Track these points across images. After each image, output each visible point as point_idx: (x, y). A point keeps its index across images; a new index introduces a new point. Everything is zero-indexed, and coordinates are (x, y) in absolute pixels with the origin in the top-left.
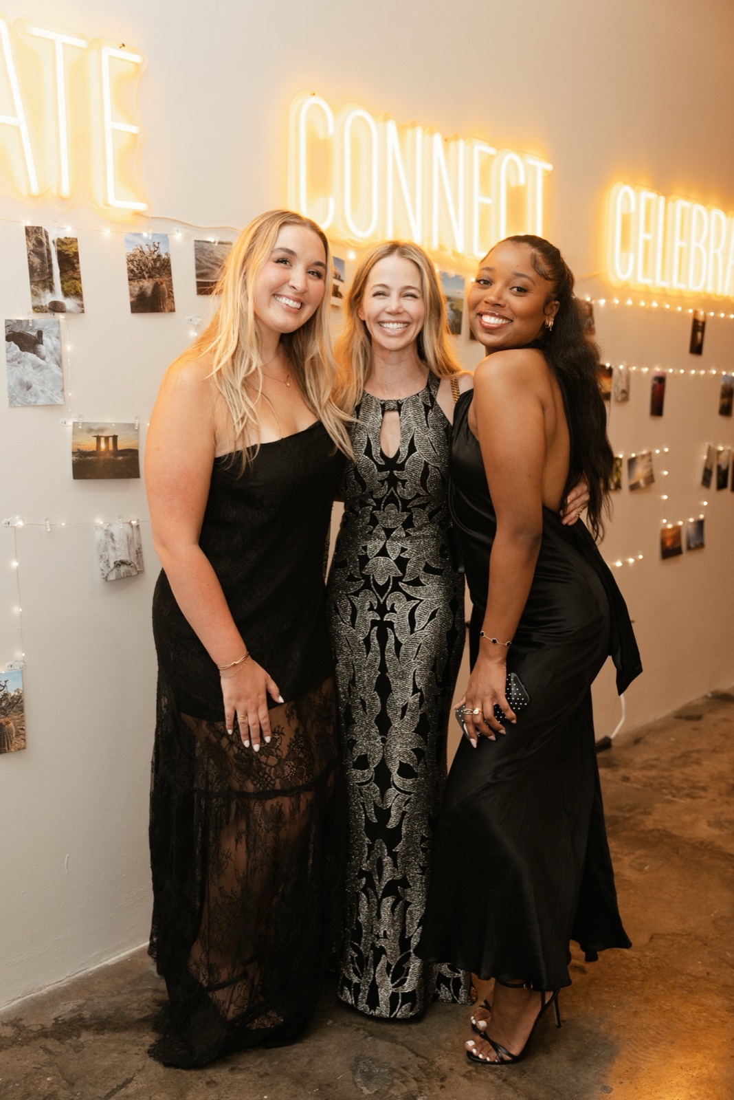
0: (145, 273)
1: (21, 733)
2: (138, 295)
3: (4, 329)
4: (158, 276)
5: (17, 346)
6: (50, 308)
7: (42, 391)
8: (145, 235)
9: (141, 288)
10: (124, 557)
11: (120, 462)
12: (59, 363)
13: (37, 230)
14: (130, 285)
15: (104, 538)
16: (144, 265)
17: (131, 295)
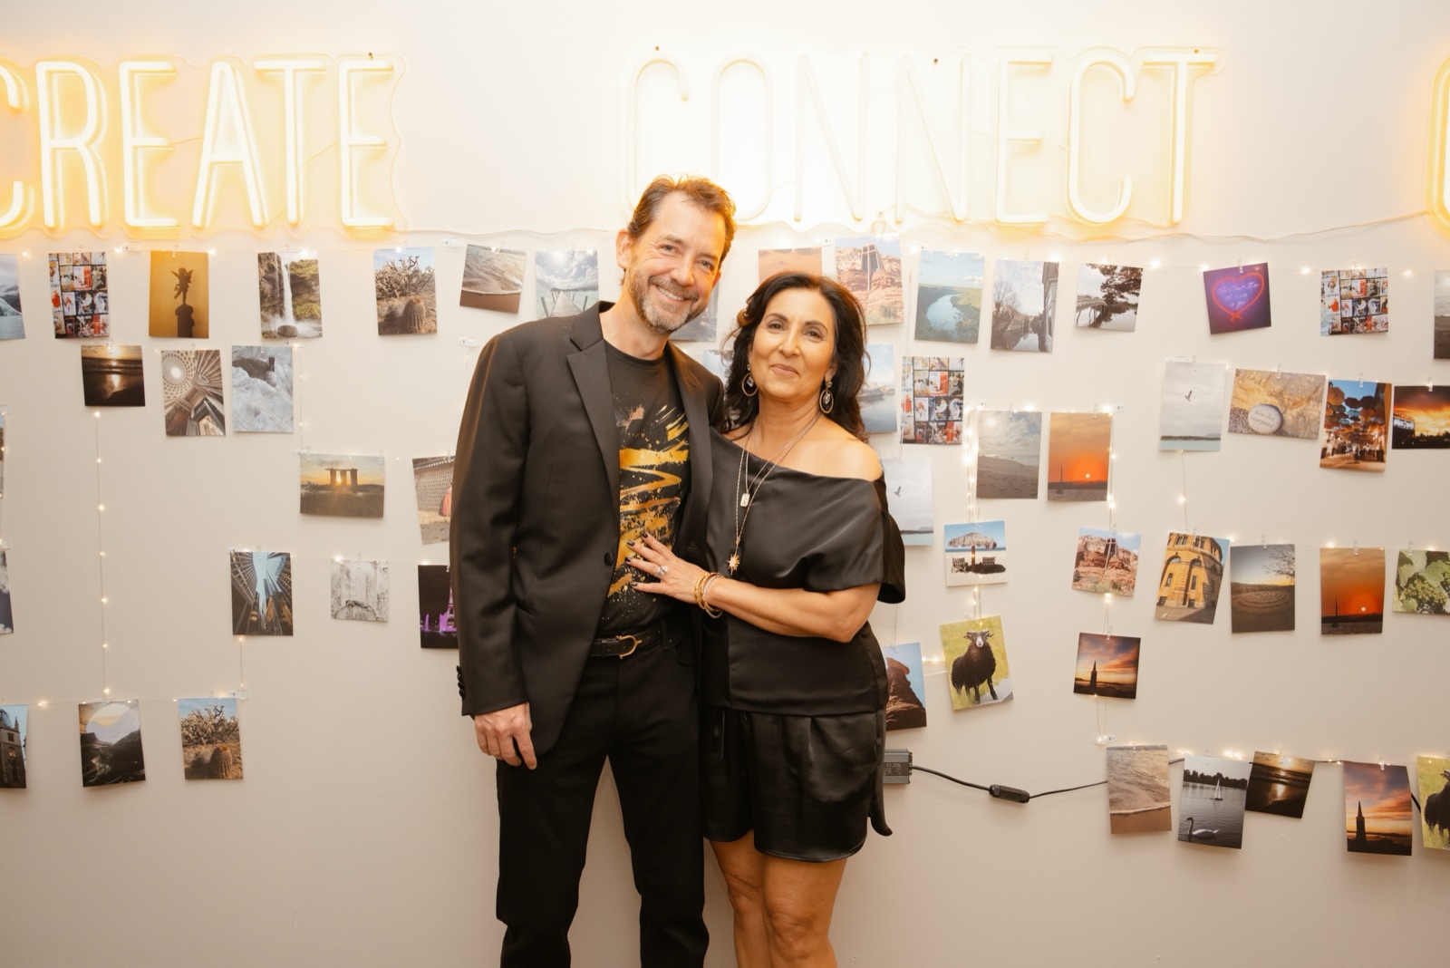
0: (396, 291)
1: (237, 761)
2: (387, 315)
3: (231, 355)
4: (412, 293)
5: (246, 372)
6: (279, 333)
7: (271, 418)
8: (399, 250)
9: (390, 308)
10: (358, 599)
11: (359, 498)
12: (290, 391)
13: (269, 256)
14: (378, 304)
15: (338, 573)
16: (396, 282)
17: (379, 316)
